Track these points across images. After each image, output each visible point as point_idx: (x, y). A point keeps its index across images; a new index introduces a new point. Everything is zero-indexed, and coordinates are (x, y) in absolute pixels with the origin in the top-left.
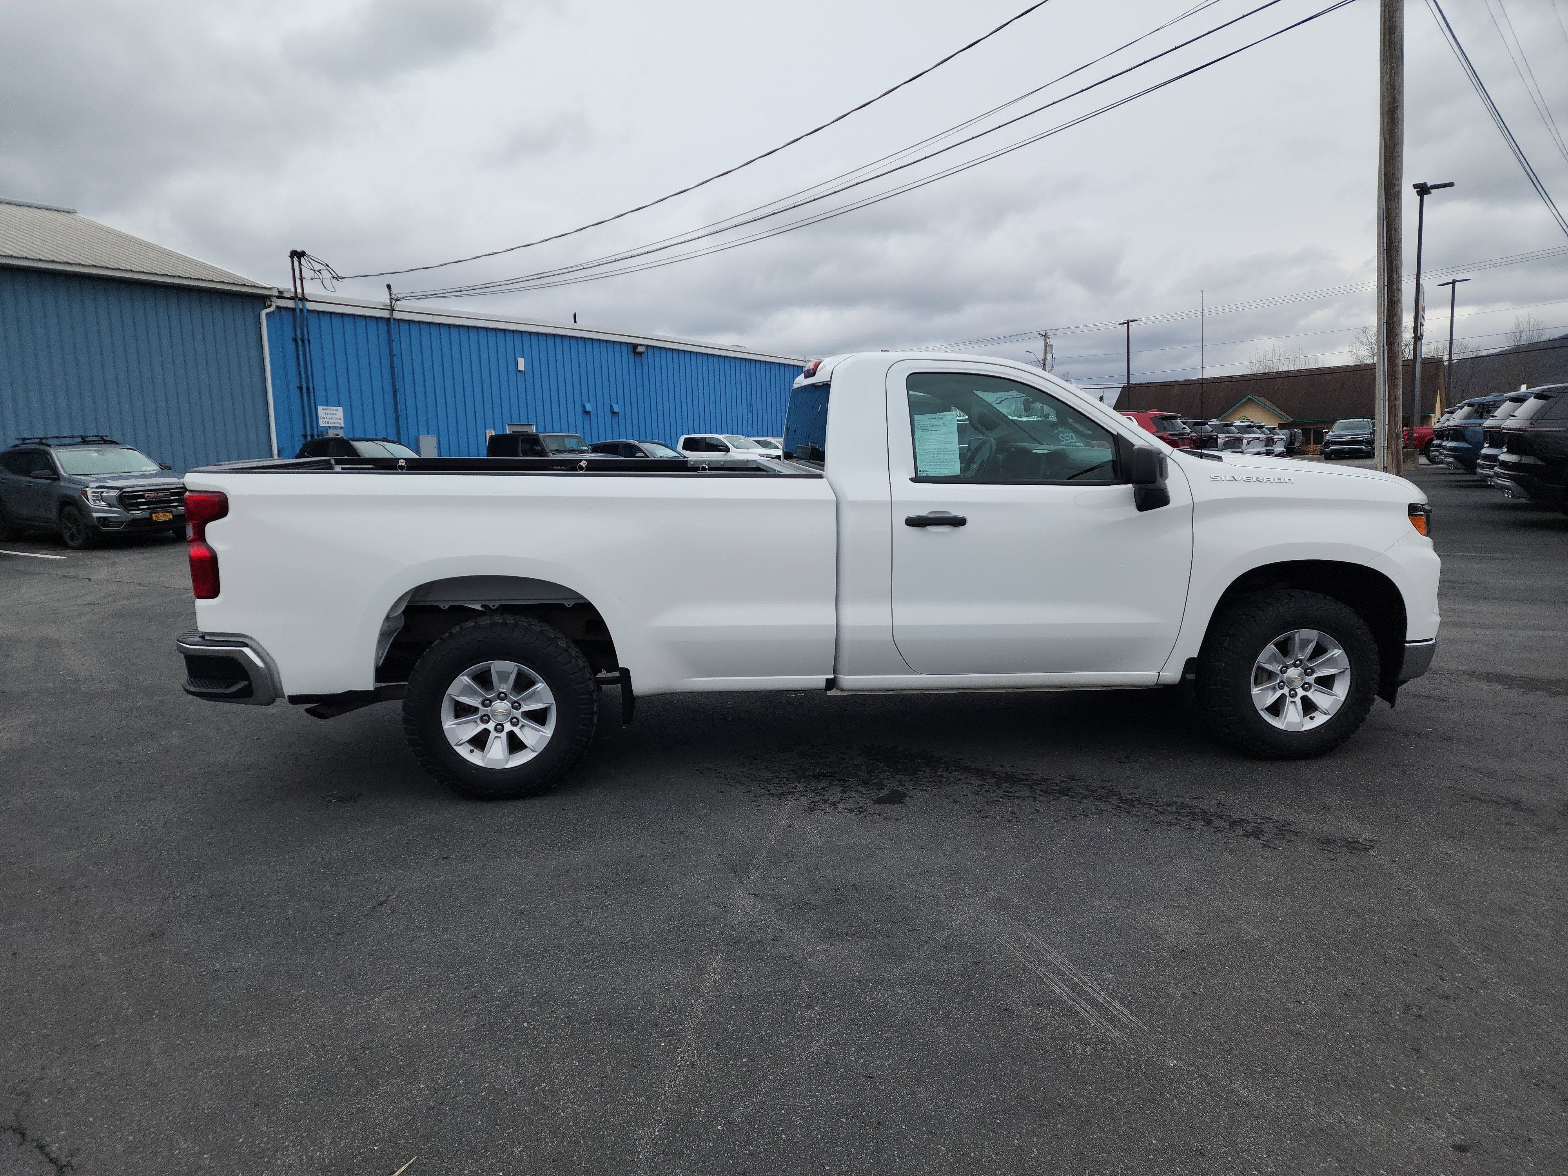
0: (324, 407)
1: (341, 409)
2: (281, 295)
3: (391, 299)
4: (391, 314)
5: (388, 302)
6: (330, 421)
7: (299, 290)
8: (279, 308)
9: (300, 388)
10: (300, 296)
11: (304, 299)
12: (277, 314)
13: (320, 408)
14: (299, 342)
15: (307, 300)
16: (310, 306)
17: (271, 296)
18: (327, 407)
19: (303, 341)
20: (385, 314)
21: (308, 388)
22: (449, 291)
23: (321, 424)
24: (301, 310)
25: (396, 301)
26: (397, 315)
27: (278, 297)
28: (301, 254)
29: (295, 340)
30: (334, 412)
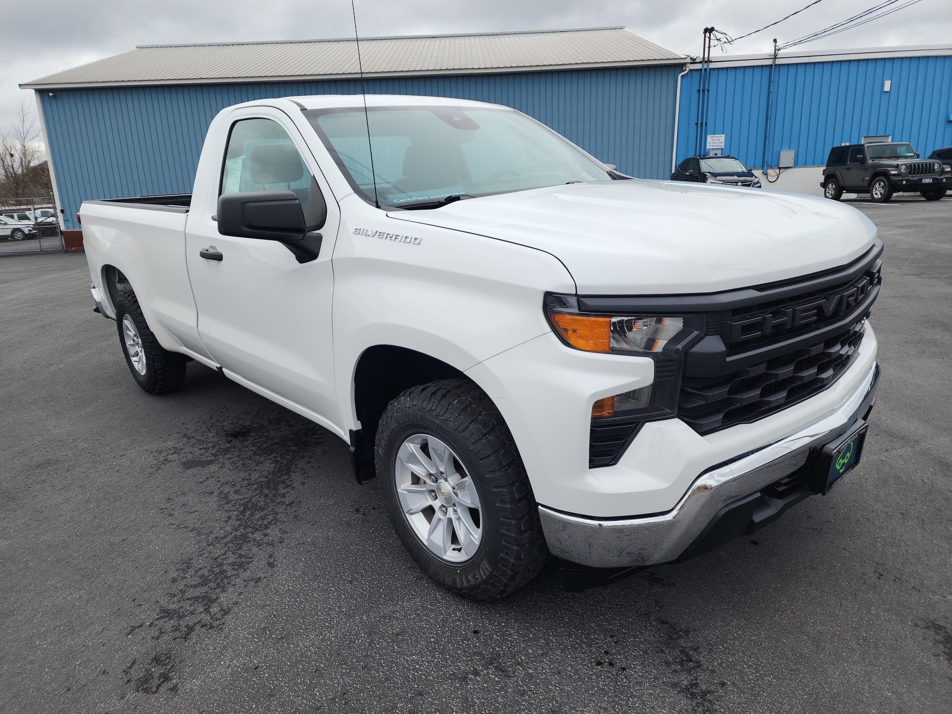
0: (712, 136)
1: (723, 136)
2: (693, 61)
3: (775, 50)
4: (774, 61)
5: (773, 52)
6: (715, 145)
7: (706, 56)
8: (691, 70)
9: (697, 124)
10: (706, 59)
11: (709, 61)
12: (689, 75)
13: (709, 137)
14: (701, 92)
15: (711, 62)
16: (712, 65)
17: (686, 63)
18: (714, 135)
19: (704, 91)
20: (770, 62)
21: (702, 124)
22: (810, 37)
23: (708, 147)
24: (706, 69)
25: (778, 50)
26: (778, 62)
27: (691, 63)
28: (712, 29)
29: (699, 91)
30: (719, 138)
